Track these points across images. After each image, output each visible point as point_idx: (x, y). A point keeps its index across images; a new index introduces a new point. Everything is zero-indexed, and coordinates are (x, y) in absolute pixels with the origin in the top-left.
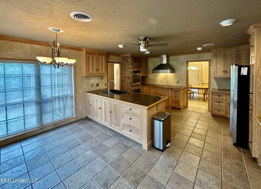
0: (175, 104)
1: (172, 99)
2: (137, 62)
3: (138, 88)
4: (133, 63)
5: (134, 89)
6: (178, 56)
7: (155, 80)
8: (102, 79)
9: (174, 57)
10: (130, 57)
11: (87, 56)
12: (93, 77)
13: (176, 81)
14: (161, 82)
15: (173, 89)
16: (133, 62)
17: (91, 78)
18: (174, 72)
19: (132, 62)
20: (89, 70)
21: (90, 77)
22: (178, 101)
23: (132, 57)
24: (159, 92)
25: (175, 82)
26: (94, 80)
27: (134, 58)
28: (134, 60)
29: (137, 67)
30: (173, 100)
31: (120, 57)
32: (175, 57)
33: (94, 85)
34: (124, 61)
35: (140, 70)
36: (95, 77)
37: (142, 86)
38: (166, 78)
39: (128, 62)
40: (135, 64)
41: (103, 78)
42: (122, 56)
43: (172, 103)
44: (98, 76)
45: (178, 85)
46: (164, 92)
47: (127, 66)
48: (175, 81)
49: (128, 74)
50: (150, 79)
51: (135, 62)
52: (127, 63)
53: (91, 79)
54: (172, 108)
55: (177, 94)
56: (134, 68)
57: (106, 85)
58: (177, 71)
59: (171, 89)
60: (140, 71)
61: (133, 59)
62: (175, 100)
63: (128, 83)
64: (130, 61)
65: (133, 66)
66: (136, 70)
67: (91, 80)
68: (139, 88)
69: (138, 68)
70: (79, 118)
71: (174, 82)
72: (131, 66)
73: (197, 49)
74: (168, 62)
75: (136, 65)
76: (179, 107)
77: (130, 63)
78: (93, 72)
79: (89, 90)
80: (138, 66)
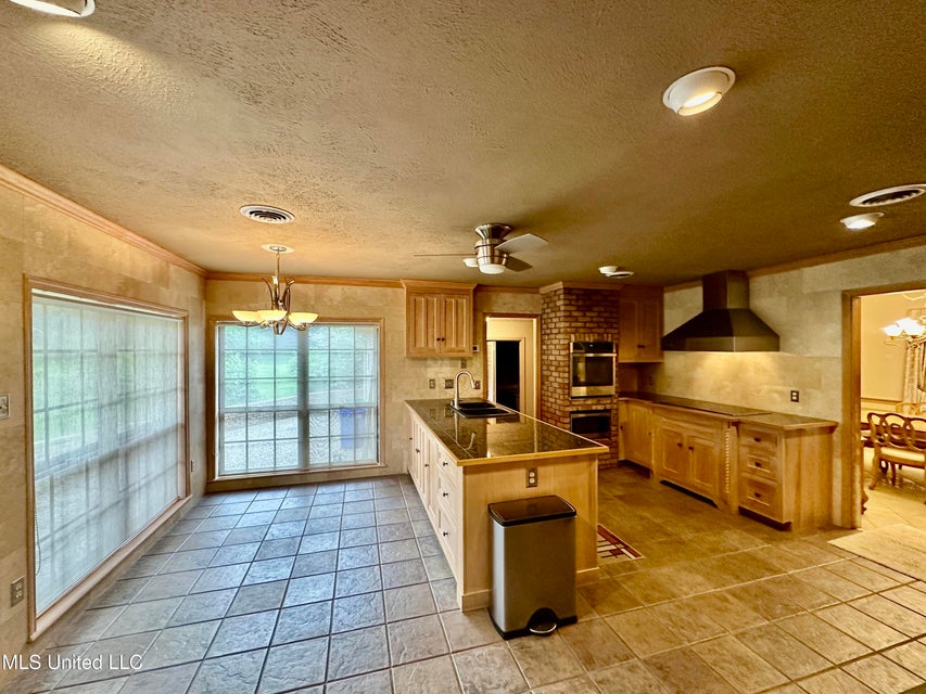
0: (757, 495)
1: (740, 471)
2: (595, 309)
3: (599, 407)
4: (575, 314)
5: (580, 409)
6: (794, 273)
7: (689, 382)
8: (464, 366)
9: (777, 276)
10: (562, 291)
11: (412, 299)
12: (434, 359)
13: (788, 390)
14: (719, 389)
15: (747, 427)
16: (573, 308)
17: (429, 362)
18: (777, 348)
19: (570, 311)
20: (418, 338)
21: (426, 359)
22: (769, 486)
23: (568, 291)
24: (685, 434)
25: (781, 393)
26: (437, 369)
27: (577, 295)
28: (580, 303)
29: (599, 327)
30: (744, 474)
31: (537, 296)
32: (780, 277)
33: (437, 383)
34: (548, 307)
35: (610, 340)
36: (442, 359)
37: (627, 401)
38: (736, 375)
39: (556, 309)
40: (585, 316)
41: (468, 363)
42: (543, 290)
43: (741, 492)
44: (452, 359)
45: (797, 409)
46: (702, 433)
47: (553, 326)
48: (780, 388)
49: (557, 353)
50: (671, 377)
51: (585, 309)
52: (553, 315)
53: (430, 366)
54: (743, 512)
55: (762, 450)
56: (582, 330)
57: (477, 388)
58: (794, 341)
59: (736, 424)
60: (611, 344)
61: (577, 300)
62: (756, 478)
63: (556, 385)
64: (562, 308)
65: (573, 325)
66: (590, 339)
67: (429, 370)
68: (608, 407)
69: (602, 330)
70: (391, 471)
71: (776, 396)
72: (562, 325)
73: (844, 225)
74: (748, 304)
75: (591, 322)
76: (773, 515)
77: (562, 314)
78: (430, 345)
79: (422, 396)
80: (598, 322)
